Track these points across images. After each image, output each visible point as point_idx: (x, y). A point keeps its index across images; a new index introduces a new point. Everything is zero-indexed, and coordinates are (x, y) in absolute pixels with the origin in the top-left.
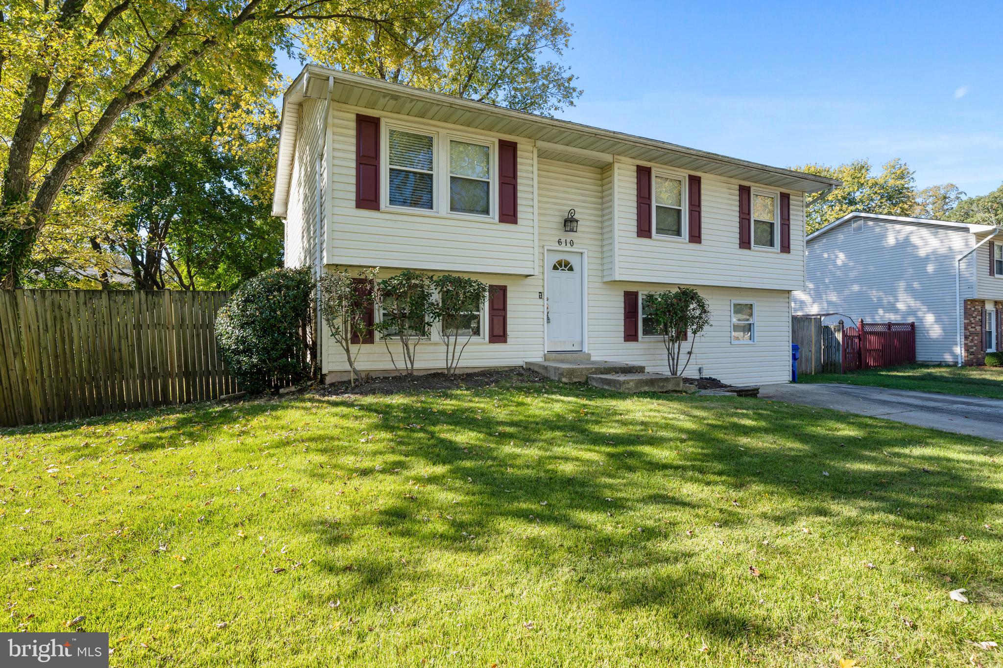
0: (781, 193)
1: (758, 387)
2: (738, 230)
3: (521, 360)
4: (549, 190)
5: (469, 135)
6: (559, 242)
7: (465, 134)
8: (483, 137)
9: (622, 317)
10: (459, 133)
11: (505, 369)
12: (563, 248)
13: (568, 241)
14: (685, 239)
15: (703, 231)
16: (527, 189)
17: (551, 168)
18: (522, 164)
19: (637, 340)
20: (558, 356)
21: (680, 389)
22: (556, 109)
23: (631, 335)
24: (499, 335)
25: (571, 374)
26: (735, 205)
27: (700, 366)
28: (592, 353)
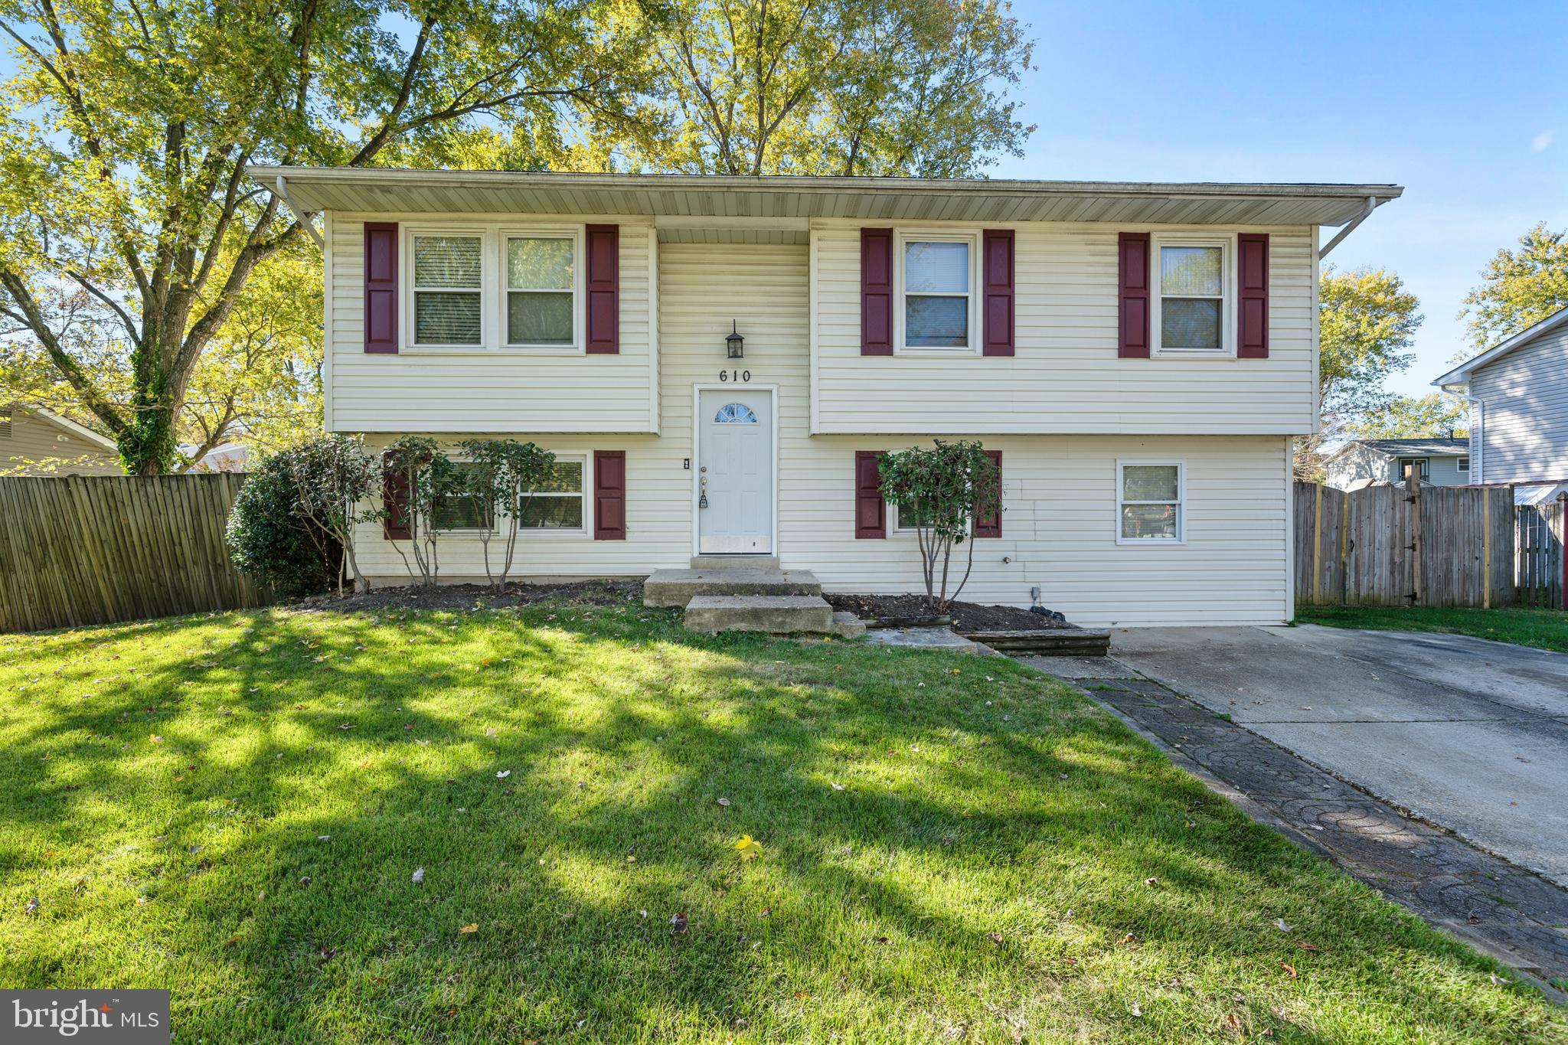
0: (1240, 235)
1: (1105, 633)
2: (1115, 323)
3: (650, 565)
4: (706, 293)
5: (536, 225)
6: (723, 376)
7: (526, 225)
8: (558, 226)
9: (852, 495)
10: (518, 225)
11: (626, 580)
12: (730, 384)
13: (740, 372)
14: (974, 350)
15: (1019, 332)
16: (637, 296)
17: (708, 257)
18: (627, 257)
19: (883, 536)
20: (714, 561)
21: (827, 630)
22: (986, 163)
23: (869, 527)
24: (611, 526)
25: (660, 593)
26: (1109, 275)
27: (1035, 585)
28: (783, 557)
